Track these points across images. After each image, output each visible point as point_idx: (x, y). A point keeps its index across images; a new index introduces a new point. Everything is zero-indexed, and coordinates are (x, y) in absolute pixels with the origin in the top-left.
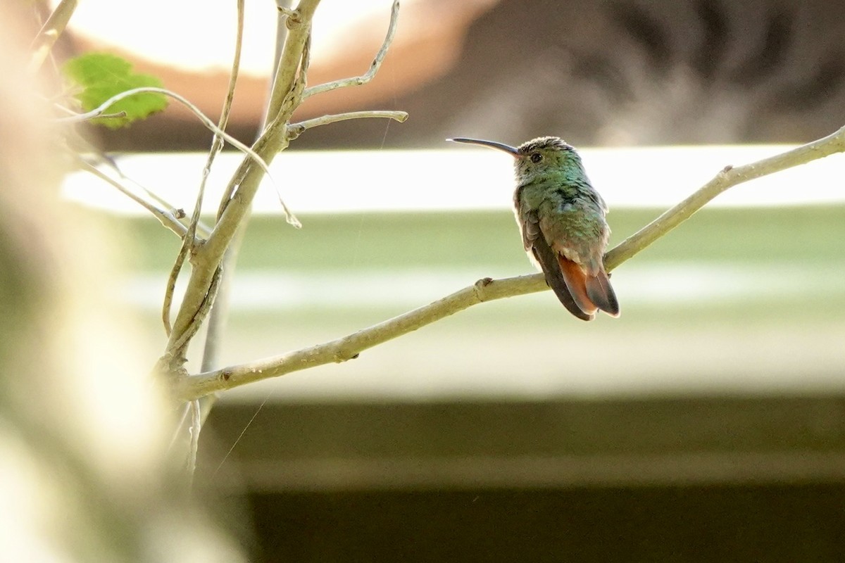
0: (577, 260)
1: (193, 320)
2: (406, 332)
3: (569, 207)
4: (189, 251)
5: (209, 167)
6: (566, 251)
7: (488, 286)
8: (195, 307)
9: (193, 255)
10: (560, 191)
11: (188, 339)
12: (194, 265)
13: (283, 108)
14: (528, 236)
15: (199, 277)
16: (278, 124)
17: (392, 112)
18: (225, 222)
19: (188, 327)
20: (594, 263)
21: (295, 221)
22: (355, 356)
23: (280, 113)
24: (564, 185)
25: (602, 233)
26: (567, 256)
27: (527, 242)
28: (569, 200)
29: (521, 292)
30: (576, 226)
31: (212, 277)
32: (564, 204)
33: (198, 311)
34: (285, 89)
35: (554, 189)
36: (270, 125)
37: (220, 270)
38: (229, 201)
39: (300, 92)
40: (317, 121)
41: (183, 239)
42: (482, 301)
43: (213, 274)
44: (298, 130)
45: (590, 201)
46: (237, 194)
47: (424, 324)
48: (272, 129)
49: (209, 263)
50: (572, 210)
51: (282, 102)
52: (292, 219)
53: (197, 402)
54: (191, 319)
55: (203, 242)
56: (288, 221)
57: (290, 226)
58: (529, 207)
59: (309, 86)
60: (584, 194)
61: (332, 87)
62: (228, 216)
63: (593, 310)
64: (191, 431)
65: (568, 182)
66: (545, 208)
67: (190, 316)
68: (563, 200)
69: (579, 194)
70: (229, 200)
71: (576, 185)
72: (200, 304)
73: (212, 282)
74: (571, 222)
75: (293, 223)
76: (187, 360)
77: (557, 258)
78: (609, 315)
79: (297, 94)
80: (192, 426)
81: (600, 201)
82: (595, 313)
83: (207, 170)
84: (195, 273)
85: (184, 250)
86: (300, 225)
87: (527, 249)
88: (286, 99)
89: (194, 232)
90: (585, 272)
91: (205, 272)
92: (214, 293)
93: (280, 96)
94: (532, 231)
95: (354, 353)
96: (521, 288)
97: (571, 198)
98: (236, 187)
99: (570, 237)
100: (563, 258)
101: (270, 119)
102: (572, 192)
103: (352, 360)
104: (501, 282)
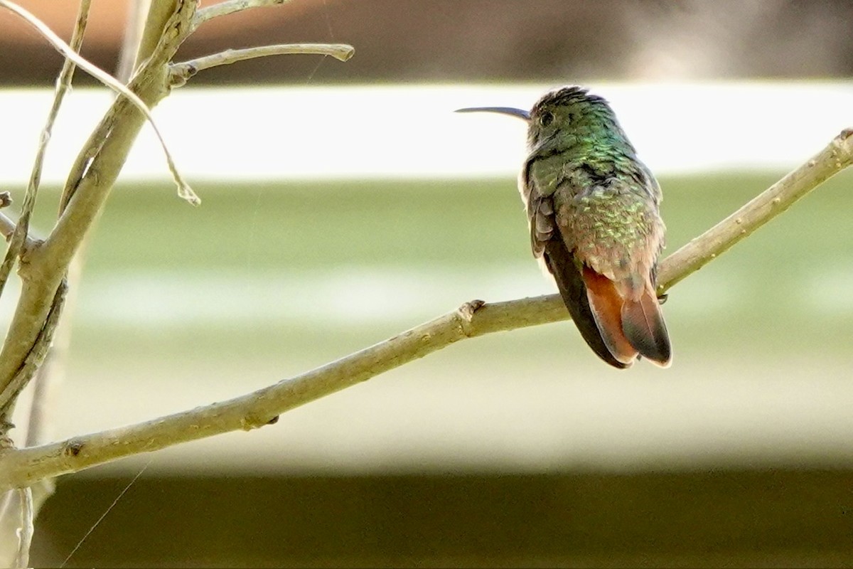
0: (610, 275)
1: (23, 365)
2: (351, 384)
3: (599, 192)
4: (18, 258)
5: (49, 129)
6: (595, 261)
7: (479, 313)
8: (26, 344)
9: (24, 264)
10: (585, 167)
11: (16, 394)
12: (25, 279)
13: (164, 38)
14: (537, 235)
15: (32, 298)
16: (155, 64)
17: (329, 46)
18: (73, 214)
19: (14, 375)
20: (635, 280)
21: (191, 195)
22: (274, 420)
23: (160, 47)
24: (592, 158)
25: (651, 231)
26: (597, 269)
27: (537, 243)
28: (599, 179)
29: (528, 322)
30: (609, 220)
31: (53, 298)
32: (592, 187)
33: (31, 350)
34: (166, 10)
35: (577, 164)
36: (144, 65)
37: (65, 287)
38: (79, 182)
39: (189, 15)
40: (215, 59)
41: (8, 240)
42: (469, 336)
43: (54, 293)
44: (186, 72)
45: (633, 182)
46: (91, 169)
47: (379, 372)
48: (145, 71)
49: (49, 276)
50: (603, 197)
51: (162, 30)
52: (186, 192)
53: (29, 490)
54: (20, 364)
55: (39, 244)
56: (180, 195)
57: (184, 201)
58: (540, 191)
59: (203, 5)
60: (622, 173)
61: (239, 8)
62: (77, 204)
63: (630, 356)
64: (18, 534)
65: (597, 154)
66: (564, 192)
67: (19, 357)
68: (590, 182)
69: (615, 172)
70: (80, 180)
71: (611, 158)
72: (33, 339)
73: (53, 307)
74: (602, 215)
75: (187, 197)
76: (13, 426)
77: (581, 272)
78: (654, 364)
79: (185, 19)
80: (20, 526)
81: (648, 182)
82: (634, 361)
83: (47, 133)
84: (26, 292)
85: (10, 257)
86: (199, 201)
87: (537, 254)
88: (168, 24)
89: (26, 227)
90: (622, 293)
91: (43, 292)
92: (55, 323)
93: (158, 19)
94: (544, 228)
95: (270, 416)
96: (528, 316)
97: (603, 178)
98: (91, 160)
99: (600, 238)
100: (589, 271)
101: (145, 54)
102: (603, 169)
103: (267, 425)
104: (495, 306)
